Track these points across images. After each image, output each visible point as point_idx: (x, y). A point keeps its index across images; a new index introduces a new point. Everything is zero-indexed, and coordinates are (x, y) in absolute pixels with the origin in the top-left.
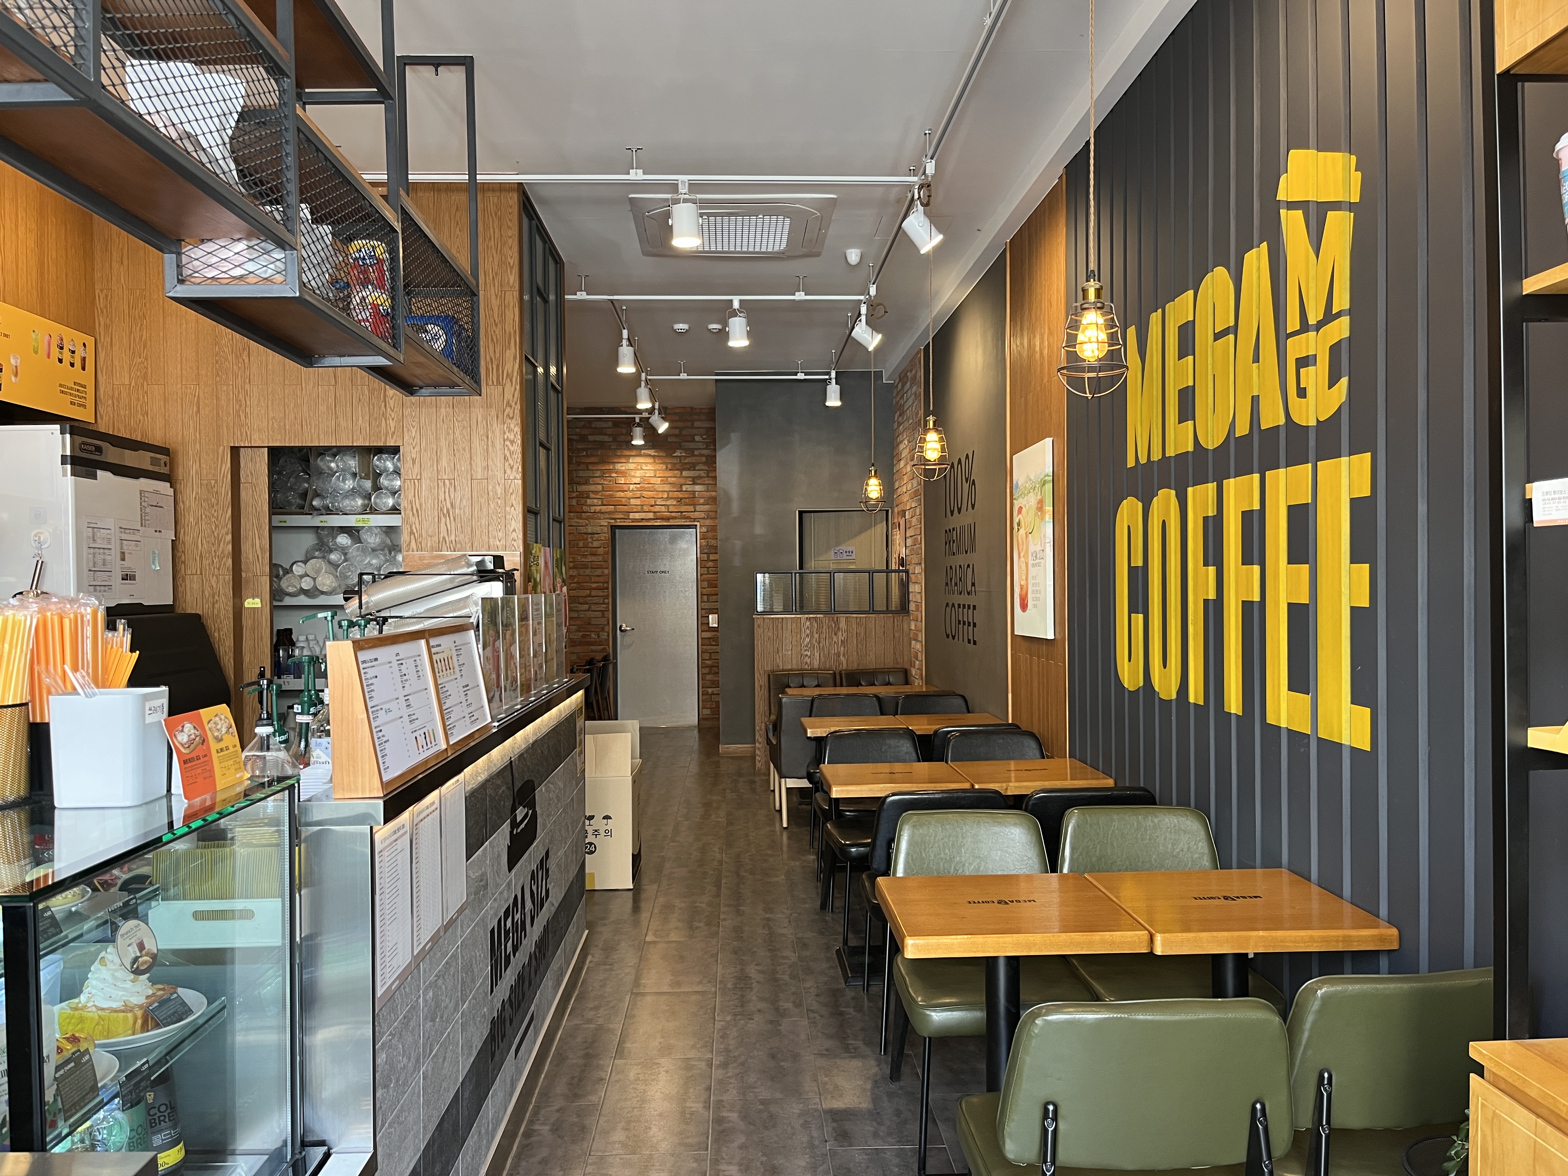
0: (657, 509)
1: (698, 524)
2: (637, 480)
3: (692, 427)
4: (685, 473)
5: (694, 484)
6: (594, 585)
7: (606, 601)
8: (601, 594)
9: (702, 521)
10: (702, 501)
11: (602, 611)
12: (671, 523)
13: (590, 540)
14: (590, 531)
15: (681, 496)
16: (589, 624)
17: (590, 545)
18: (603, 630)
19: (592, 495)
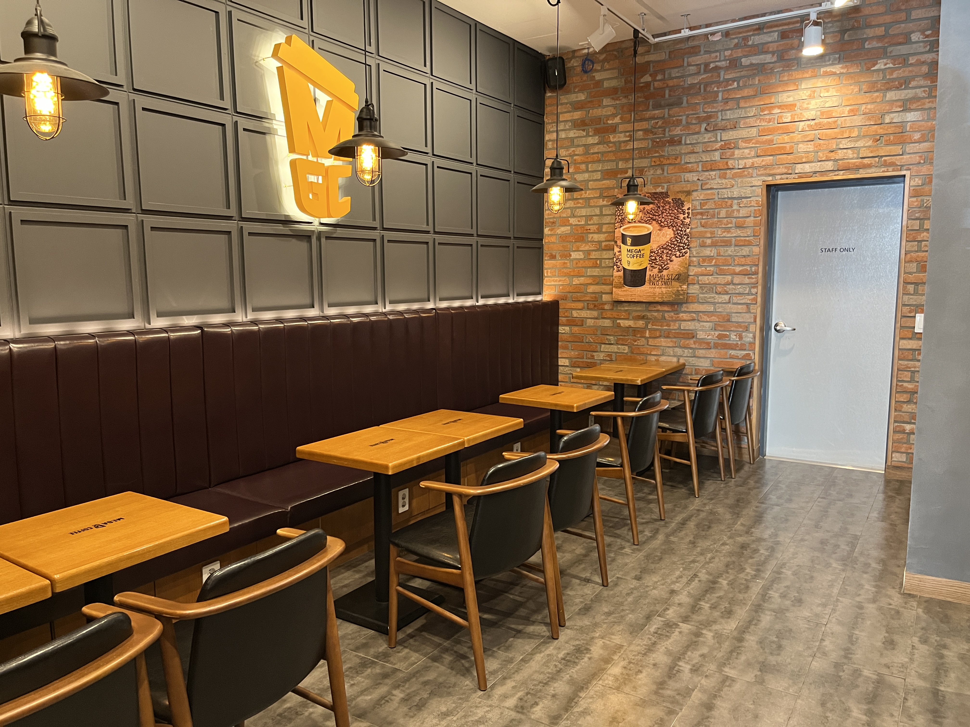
0: (840, 154)
1: (907, 173)
2: (810, 114)
3: (908, 20)
4: (891, 95)
5: (906, 109)
6: (738, 269)
7: (754, 291)
8: (746, 280)
9: (915, 168)
10: (917, 136)
11: (748, 305)
12: (862, 174)
13: (735, 207)
14: (736, 195)
15: (881, 131)
16: (729, 320)
17: (735, 214)
18: (747, 329)
19: (742, 144)
